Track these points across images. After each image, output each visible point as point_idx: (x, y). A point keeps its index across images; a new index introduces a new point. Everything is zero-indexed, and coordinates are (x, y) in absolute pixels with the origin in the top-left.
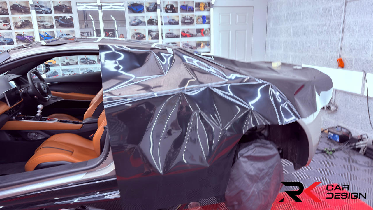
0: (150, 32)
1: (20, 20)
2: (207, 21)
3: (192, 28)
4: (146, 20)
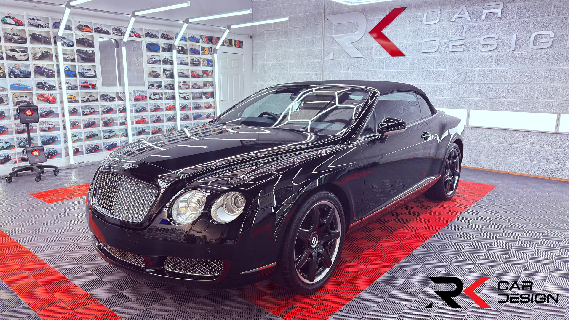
0: (165, 70)
1: (40, 50)
2: (210, 64)
3: (199, 69)
4: (161, 59)
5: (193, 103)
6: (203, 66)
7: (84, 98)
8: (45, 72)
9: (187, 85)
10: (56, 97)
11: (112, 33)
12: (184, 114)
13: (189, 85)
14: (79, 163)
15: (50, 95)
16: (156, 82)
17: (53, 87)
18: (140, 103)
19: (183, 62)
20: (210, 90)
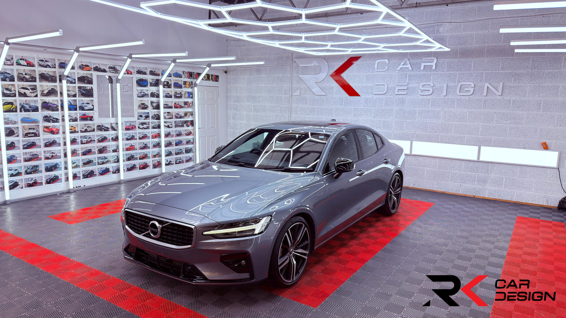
0: (152, 103)
1: (47, 88)
2: (191, 96)
3: (181, 101)
4: (149, 93)
5: (175, 131)
6: (184, 98)
7: (83, 128)
8: (51, 106)
9: (170, 115)
10: (59, 129)
11: (108, 71)
12: (168, 140)
13: (173, 115)
14: (76, 187)
15: (54, 127)
16: (144, 113)
17: (57, 119)
18: (131, 132)
19: (167, 95)
20: (190, 119)
